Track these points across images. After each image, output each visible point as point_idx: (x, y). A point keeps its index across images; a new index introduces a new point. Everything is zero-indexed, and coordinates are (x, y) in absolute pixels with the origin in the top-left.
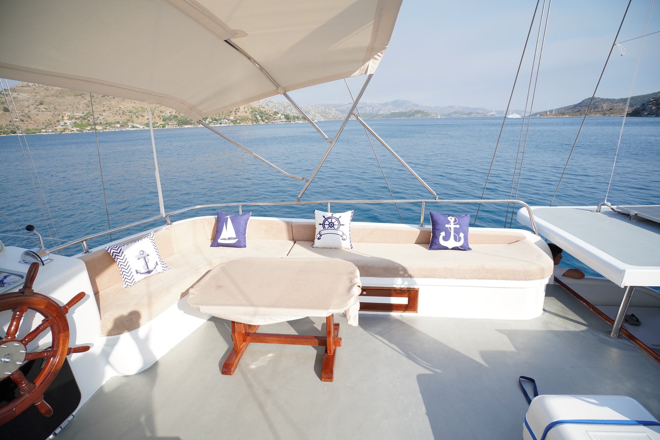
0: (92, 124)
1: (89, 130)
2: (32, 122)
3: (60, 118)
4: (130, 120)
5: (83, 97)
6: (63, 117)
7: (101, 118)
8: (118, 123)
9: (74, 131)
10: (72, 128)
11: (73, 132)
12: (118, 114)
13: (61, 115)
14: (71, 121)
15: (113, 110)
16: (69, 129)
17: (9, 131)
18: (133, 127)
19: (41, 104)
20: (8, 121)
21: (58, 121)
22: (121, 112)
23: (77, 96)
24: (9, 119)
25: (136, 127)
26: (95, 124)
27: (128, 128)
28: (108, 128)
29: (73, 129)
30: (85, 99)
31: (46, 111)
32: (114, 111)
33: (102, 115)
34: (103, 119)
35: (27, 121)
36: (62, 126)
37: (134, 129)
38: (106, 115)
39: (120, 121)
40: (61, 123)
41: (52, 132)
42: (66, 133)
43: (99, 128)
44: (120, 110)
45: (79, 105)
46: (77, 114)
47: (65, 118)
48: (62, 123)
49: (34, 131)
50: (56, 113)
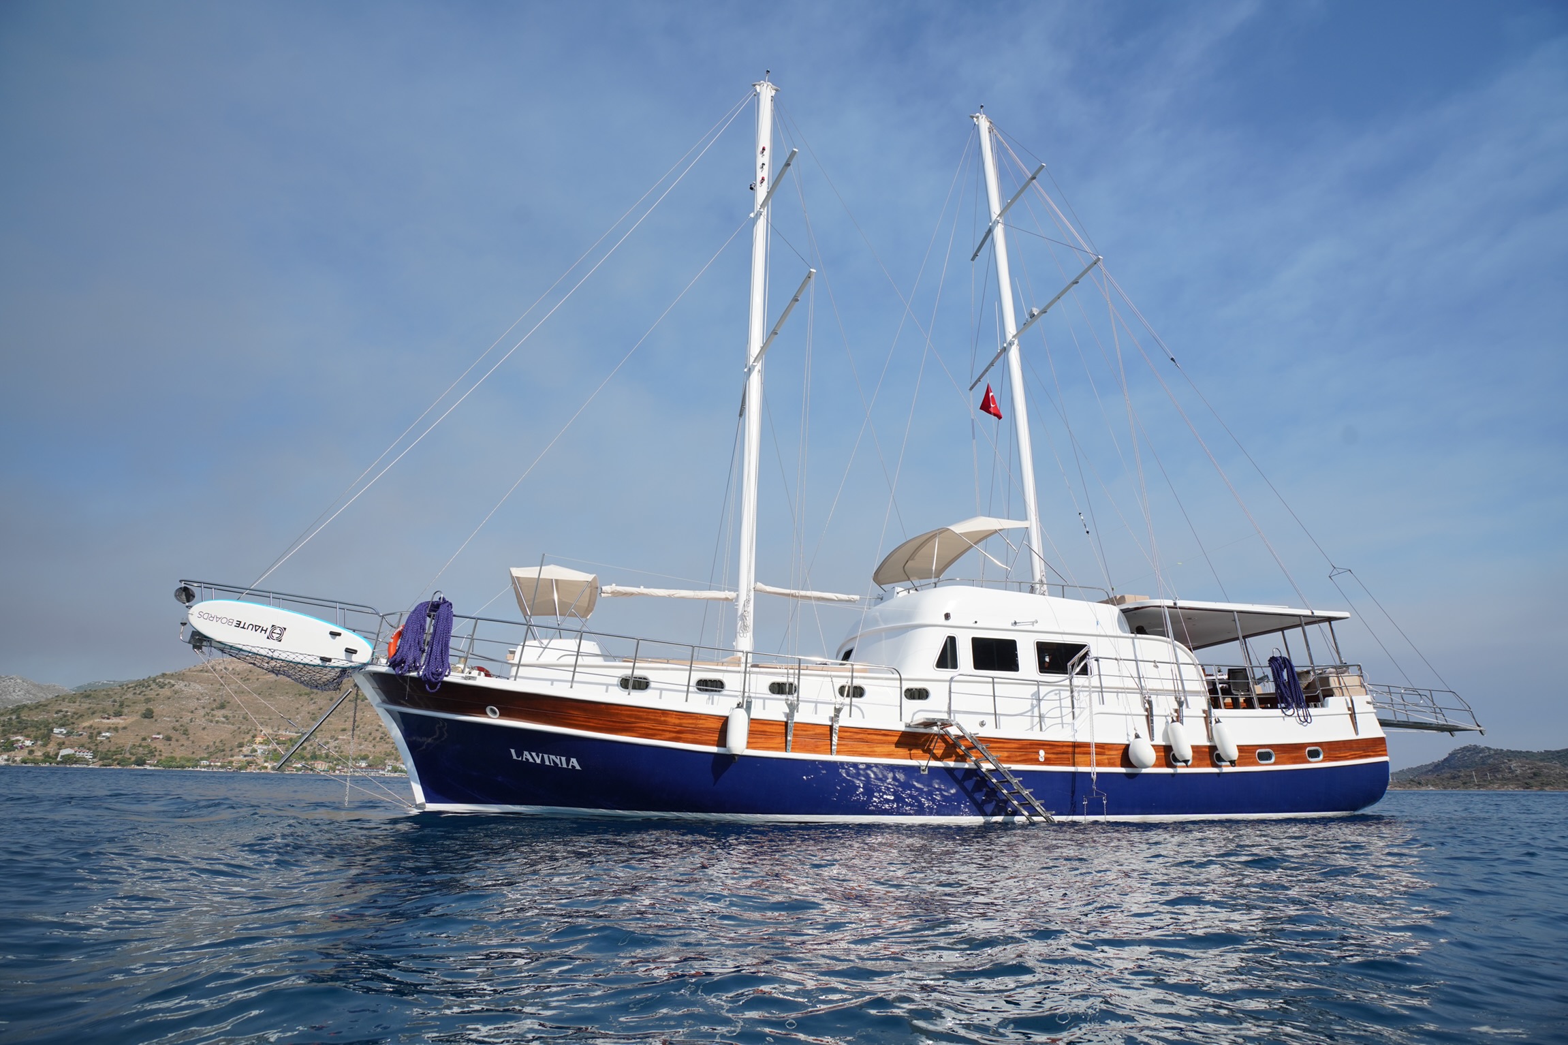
0: (309, 756)
1: (298, 769)
2: (186, 743)
3: (248, 737)
4: (393, 754)
5: (312, 699)
6: (254, 737)
7: (333, 744)
8: (365, 758)
9: (266, 768)
10: (266, 761)
11: (263, 771)
12: (371, 738)
13: (251, 734)
14: (265, 747)
15: (363, 730)
16: (257, 764)
17: (133, 758)
18: (395, 770)
19: (222, 707)
20: (139, 738)
21: (241, 745)
22: (379, 735)
23: (300, 695)
24: (143, 734)
25: (402, 771)
26: (315, 757)
27: (383, 772)
28: (340, 767)
29: (266, 764)
30: (314, 703)
31: (224, 723)
32: (363, 733)
33: (337, 739)
34: (335, 747)
35: (177, 741)
36: (245, 756)
37: (396, 775)
38: (344, 740)
39: (369, 754)
40: (244, 749)
41: (221, 767)
42: (248, 771)
43: (321, 766)
44: (377, 730)
45: (298, 714)
46: (284, 733)
47: (258, 740)
48: (246, 750)
49: (183, 762)
50: (244, 727)
